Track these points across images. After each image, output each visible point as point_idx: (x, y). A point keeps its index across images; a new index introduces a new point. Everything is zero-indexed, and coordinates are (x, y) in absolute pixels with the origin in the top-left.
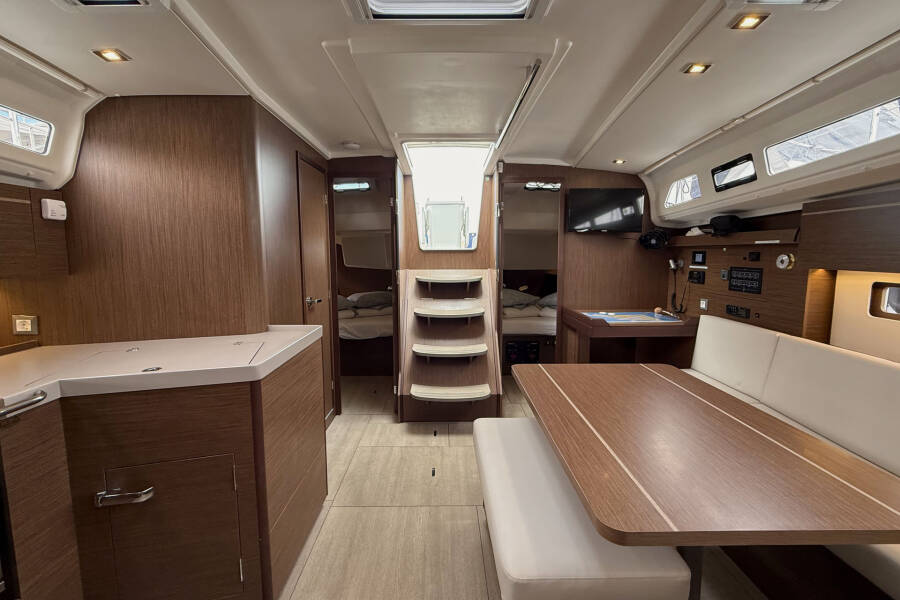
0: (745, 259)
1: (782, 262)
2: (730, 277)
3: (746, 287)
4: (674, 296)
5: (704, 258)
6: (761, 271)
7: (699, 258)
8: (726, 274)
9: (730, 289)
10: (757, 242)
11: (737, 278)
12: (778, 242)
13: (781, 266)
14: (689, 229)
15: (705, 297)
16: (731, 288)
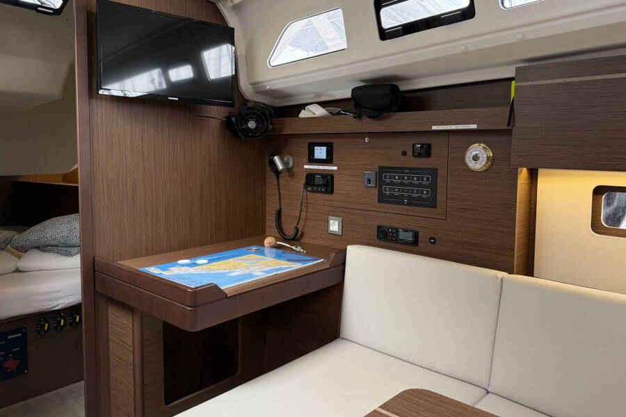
0: (404, 154)
1: (476, 158)
2: (380, 183)
3: (409, 198)
4: (279, 213)
5: (330, 153)
6: (434, 172)
7: (320, 153)
8: (373, 178)
9: (380, 201)
10: (434, 128)
11: (392, 183)
12: (474, 126)
13: (472, 165)
14: (303, 106)
15: (336, 215)
16: (382, 199)
